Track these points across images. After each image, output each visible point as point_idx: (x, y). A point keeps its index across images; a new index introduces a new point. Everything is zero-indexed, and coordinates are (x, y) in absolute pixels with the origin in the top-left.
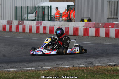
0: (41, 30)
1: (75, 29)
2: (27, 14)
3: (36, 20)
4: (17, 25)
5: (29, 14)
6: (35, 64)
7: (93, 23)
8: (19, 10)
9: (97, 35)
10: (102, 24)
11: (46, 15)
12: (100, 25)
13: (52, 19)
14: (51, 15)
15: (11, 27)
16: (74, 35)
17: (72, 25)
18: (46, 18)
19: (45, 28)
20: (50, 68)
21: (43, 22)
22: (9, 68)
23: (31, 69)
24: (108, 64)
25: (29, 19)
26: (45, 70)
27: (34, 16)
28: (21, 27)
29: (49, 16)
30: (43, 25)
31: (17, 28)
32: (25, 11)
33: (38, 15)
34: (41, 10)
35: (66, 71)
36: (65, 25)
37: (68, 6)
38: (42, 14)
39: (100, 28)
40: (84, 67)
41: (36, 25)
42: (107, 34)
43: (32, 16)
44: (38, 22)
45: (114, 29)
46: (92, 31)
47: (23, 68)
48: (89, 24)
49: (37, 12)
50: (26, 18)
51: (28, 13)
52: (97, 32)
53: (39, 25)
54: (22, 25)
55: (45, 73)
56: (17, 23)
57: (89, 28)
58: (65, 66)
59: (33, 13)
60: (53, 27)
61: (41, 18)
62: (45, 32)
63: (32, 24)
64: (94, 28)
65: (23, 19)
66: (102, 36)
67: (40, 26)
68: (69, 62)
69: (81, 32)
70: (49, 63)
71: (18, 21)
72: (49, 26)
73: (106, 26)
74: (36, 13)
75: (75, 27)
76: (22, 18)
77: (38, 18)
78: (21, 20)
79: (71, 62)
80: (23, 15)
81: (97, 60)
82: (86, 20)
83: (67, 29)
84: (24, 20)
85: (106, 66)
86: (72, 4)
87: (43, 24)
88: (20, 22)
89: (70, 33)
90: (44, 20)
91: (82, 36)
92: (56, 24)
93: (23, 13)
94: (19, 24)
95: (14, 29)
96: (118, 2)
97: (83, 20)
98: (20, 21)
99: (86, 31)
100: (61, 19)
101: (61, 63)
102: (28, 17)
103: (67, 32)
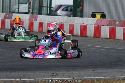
0: (36, 28)
1: (82, 27)
2: (18, 5)
3: (30, 13)
4: (3, 19)
5: (20, 5)
6: (21, 73)
7: (108, 20)
9: (113, 37)
10: (120, 21)
11: (44, 7)
12: (117, 23)
13: (52, 12)
16: (80, 36)
17: (78, 22)
18: (44, 10)
19: (41, 25)
20: (41, 80)
21: (39, 16)
23: (15, 80)
24: (121, 78)
25: (20, 11)
27: (28, 7)
29: (49, 8)
30: (38, 21)
31: (3, 22)
33: (33, 6)
36: (69, 22)
38: (38, 5)
39: (117, 28)
40: (89, 81)
41: (29, 20)
43: (24, 7)
44: (33, 16)
46: (105, 31)
48: (102, 20)
49: (32, 2)
50: (17, 10)
51: (19, 3)
52: (113, 32)
53: (34, 20)
54: (10, 20)
56: (4, 17)
57: (102, 26)
58: (62, 77)
59: (26, 4)
61: (36, 11)
62: (41, 30)
63: (24, 19)
64: (109, 27)
65: (11, 11)
66: (119, 39)
67: (34, 22)
68: (69, 72)
69: (90, 32)
70: (42, 73)
71: (4, 14)
72: (46, 22)
74: (30, 4)
75: (83, 25)
76: (11, 9)
77: (33, 10)
78: (10, 12)
79: (71, 72)
80: (13, 6)
81: (109, 70)
82: (98, 16)
84: (14, 13)
85: (119, 80)
87: (39, 19)
88: (8, 16)
89: (75, 33)
90: (40, 13)
91: (92, 37)
93: (13, 3)
94: (5, 17)
97: (94, 16)
98: (8, 13)
99: (97, 30)
101: (58, 73)
102: (18, 9)
103: (71, 32)
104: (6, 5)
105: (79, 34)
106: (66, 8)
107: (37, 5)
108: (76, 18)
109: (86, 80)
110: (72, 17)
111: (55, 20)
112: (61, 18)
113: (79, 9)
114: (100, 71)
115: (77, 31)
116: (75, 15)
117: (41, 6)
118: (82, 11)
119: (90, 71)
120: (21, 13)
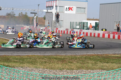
4: (70, 31)
7: (107, 32)
8: (72, 23)
10: (112, 32)
14: (87, 26)
15: (67, 32)
17: (97, 32)
21: (83, 30)
22: (62, 53)
26: (80, 55)
30: (83, 32)
32: (75, 24)
34: (82, 24)
37: (96, 23)
39: (111, 34)
42: (114, 37)
43: (78, 27)
45: (117, 35)
46: (106, 36)
47: (69, 53)
48: (105, 32)
52: (109, 36)
55: (80, 57)
59: (79, 25)
60: (87, 33)
61: (82, 28)
64: (108, 34)
67: (81, 32)
69: (101, 36)
71: (71, 29)
73: (114, 33)
81: (107, 50)
82: (104, 30)
83: (94, 34)
84: (74, 28)
89: (96, 36)
90: (84, 29)
91: (102, 38)
95: (69, 33)
96: (120, 22)
97: (102, 30)
99: (104, 35)
100: (92, 29)
101: (89, 51)
102: (76, 27)
104: (72, 26)
105: (97, 36)
106: (93, 27)
107: (82, 26)
109: (99, 54)
110: (95, 31)
111: (89, 31)
112: (91, 31)
114: (104, 51)
115: (96, 35)
116: (96, 30)
117: (84, 26)
118: (98, 28)
119: (101, 51)
120: (77, 29)
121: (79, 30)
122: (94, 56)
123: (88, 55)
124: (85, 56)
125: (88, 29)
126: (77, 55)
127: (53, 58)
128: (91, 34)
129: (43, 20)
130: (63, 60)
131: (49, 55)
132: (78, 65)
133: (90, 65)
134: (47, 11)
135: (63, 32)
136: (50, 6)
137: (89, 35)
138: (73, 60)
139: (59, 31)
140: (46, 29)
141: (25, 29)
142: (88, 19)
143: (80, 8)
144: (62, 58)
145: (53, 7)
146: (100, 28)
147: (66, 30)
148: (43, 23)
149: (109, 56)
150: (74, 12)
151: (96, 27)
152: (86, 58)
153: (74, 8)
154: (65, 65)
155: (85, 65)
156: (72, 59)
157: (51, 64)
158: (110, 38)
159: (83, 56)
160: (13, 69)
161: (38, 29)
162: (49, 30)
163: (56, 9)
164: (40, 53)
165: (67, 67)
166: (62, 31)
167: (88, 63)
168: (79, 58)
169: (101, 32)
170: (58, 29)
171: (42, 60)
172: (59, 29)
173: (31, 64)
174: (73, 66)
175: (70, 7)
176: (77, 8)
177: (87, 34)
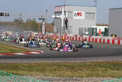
0: (91, 40)
6: (85, 58)
7: (117, 37)
8: (81, 29)
14: (96, 32)
15: (76, 38)
17: (106, 38)
19: (93, 39)
26: (90, 62)
28: (81, 38)
31: (79, 38)
32: (84, 30)
34: (92, 30)
35: (101, 63)
37: (105, 28)
39: (121, 40)
43: (87, 33)
46: (116, 42)
48: (115, 38)
51: (85, 31)
52: (119, 42)
53: (90, 37)
57: (115, 40)
61: (91, 34)
62: (93, 41)
64: (117, 40)
65: (83, 34)
69: (111, 42)
74: (89, 31)
75: (108, 39)
81: (117, 57)
82: (114, 36)
83: (104, 40)
86: (107, 27)
87: (92, 37)
89: (105, 42)
90: (93, 35)
92: (98, 37)
94: (80, 36)
95: (78, 39)
97: (112, 36)
99: (113, 41)
100: (101, 35)
102: (85, 33)
103: (104, 42)
104: (81, 32)
105: (107, 43)
107: (91, 32)
108: (106, 37)
109: (109, 61)
110: (104, 37)
112: (101, 37)
113: (107, 33)
114: (114, 57)
115: (106, 41)
117: (93, 32)
118: (108, 34)
119: (111, 57)
120: (86, 35)
121: (88, 36)
122: (104, 63)
123: (98, 62)
124: (95, 63)
125: (97, 35)
126: (86, 62)
127: (62, 66)
128: (100, 40)
129: (51, 26)
130: (72, 68)
131: (59, 63)
132: (88, 72)
133: (100, 72)
134: (56, 16)
135: (72, 39)
136: (58, 11)
137: (98, 41)
138: (83, 67)
139: (68, 37)
140: (54, 36)
141: (33, 35)
142: (98, 25)
143: (89, 13)
144: (72, 65)
145: (61, 12)
146: (110, 34)
147: (75, 36)
148: (51, 29)
149: (120, 62)
150: (83, 17)
151: (106, 33)
152: (96, 65)
153: (83, 13)
154: (75, 72)
155: (95, 72)
156: (81, 66)
157: (60, 72)
158: (120, 44)
159: (93, 63)
160: (22, 77)
161: (47, 35)
162: (58, 36)
163: (65, 14)
164: (49, 60)
165: (77, 74)
166: (70, 37)
167: (98, 70)
168: (88, 66)
169: (111, 39)
170: (66, 35)
171: (52, 68)
172: (68, 35)
173: (40, 71)
174: (83, 73)
175: (79, 13)
176: (86, 13)
177: (96, 40)
